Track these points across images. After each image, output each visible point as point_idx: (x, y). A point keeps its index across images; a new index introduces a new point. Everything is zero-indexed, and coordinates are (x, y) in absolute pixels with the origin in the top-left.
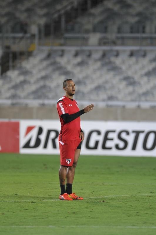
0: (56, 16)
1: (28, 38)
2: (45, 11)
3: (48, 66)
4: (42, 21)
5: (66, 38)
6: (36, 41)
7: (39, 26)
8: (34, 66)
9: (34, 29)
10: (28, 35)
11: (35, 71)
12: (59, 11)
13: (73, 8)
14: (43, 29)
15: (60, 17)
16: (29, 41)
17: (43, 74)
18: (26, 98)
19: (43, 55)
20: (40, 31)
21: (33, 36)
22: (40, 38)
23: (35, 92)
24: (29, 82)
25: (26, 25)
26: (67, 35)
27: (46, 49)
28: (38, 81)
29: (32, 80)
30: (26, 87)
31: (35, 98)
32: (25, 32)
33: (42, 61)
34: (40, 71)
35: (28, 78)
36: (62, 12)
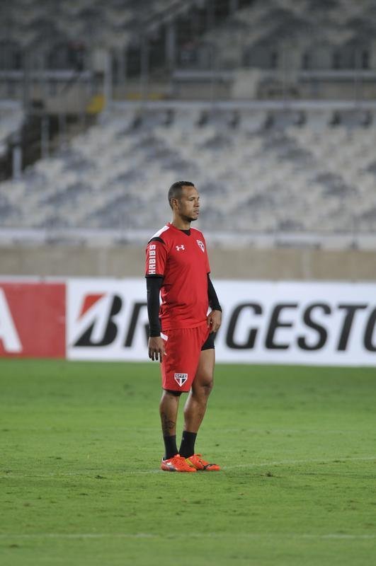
0: (154, 27)
1: (86, 82)
2: (126, 16)
4: (121, 41)
5: (178, 82)
6: (106, 88)
7: (113, 52)
8: (101, 150)
9: (100, 60)
10: (86, 74)
11: (103, 162)
12: (160, 16)
13: (194, 10)
14: (122, 59)
15: (163, 31)
16: (89, 89)
17: (123, 167)
18: (80, 225)
19: (124, 123)
20: (115, 65)
21: (99, 76)
22: (115, 82)
23: (103, 213)
24: (89, 189)
25: (82, 49)
26: (181, 74)
27: (130, 109)
28: (110, 184)
29: (97, 183)
30: (81, 198)
31: (103, 227)
32: (80, 67)
33: (121, 135)
34: (115, 160)
35: (86, 177)
36: (169, 18)
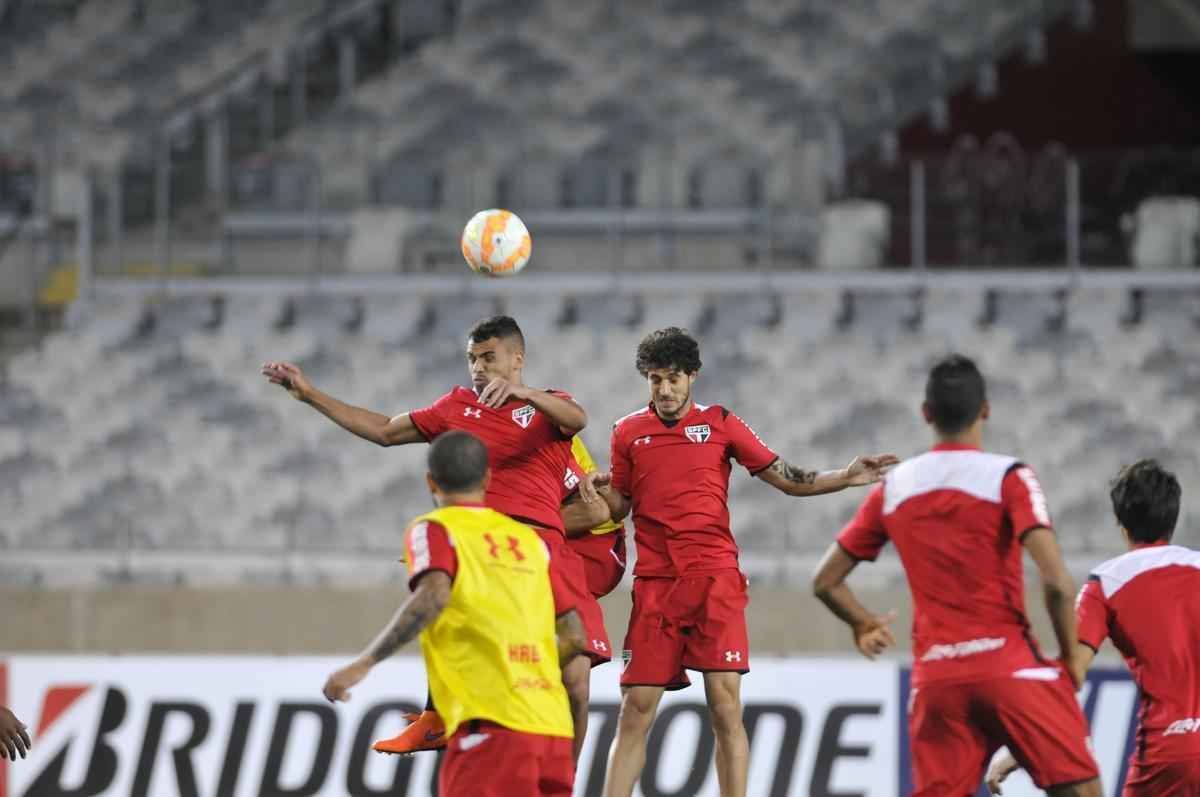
0: (179, 122)
1: (36, 239)
2: (122, 99)
3: (141, 379)
4: (112, 153)
5: (231, 238)
6: (82, 252)
7: (93, 174)
8: (71, 384)
9: (68, 194)
10: (39, 223)
11: (74, 410)
12: (194, 98)
13: (262, 84)
14: (114, 193)
15: (199, 130)
16: (43, 255)
17: (119, 419)
18: (29, 542)
19: (120, 324)
20: (99, 204)
21: (65, 228)
22: (99, 240)
23: (74, 515)
24: (50, 464)
25: (29, 169)
26: (236, 222)
27: (131, 296)
28: (91, 455)
29: (64, 454)
30: (29, 486)
31: (77, 546)
32: (25, 209)
33: (108, 353)
34: (101, 404)
35: (39, 441)
36: (212, 103)
